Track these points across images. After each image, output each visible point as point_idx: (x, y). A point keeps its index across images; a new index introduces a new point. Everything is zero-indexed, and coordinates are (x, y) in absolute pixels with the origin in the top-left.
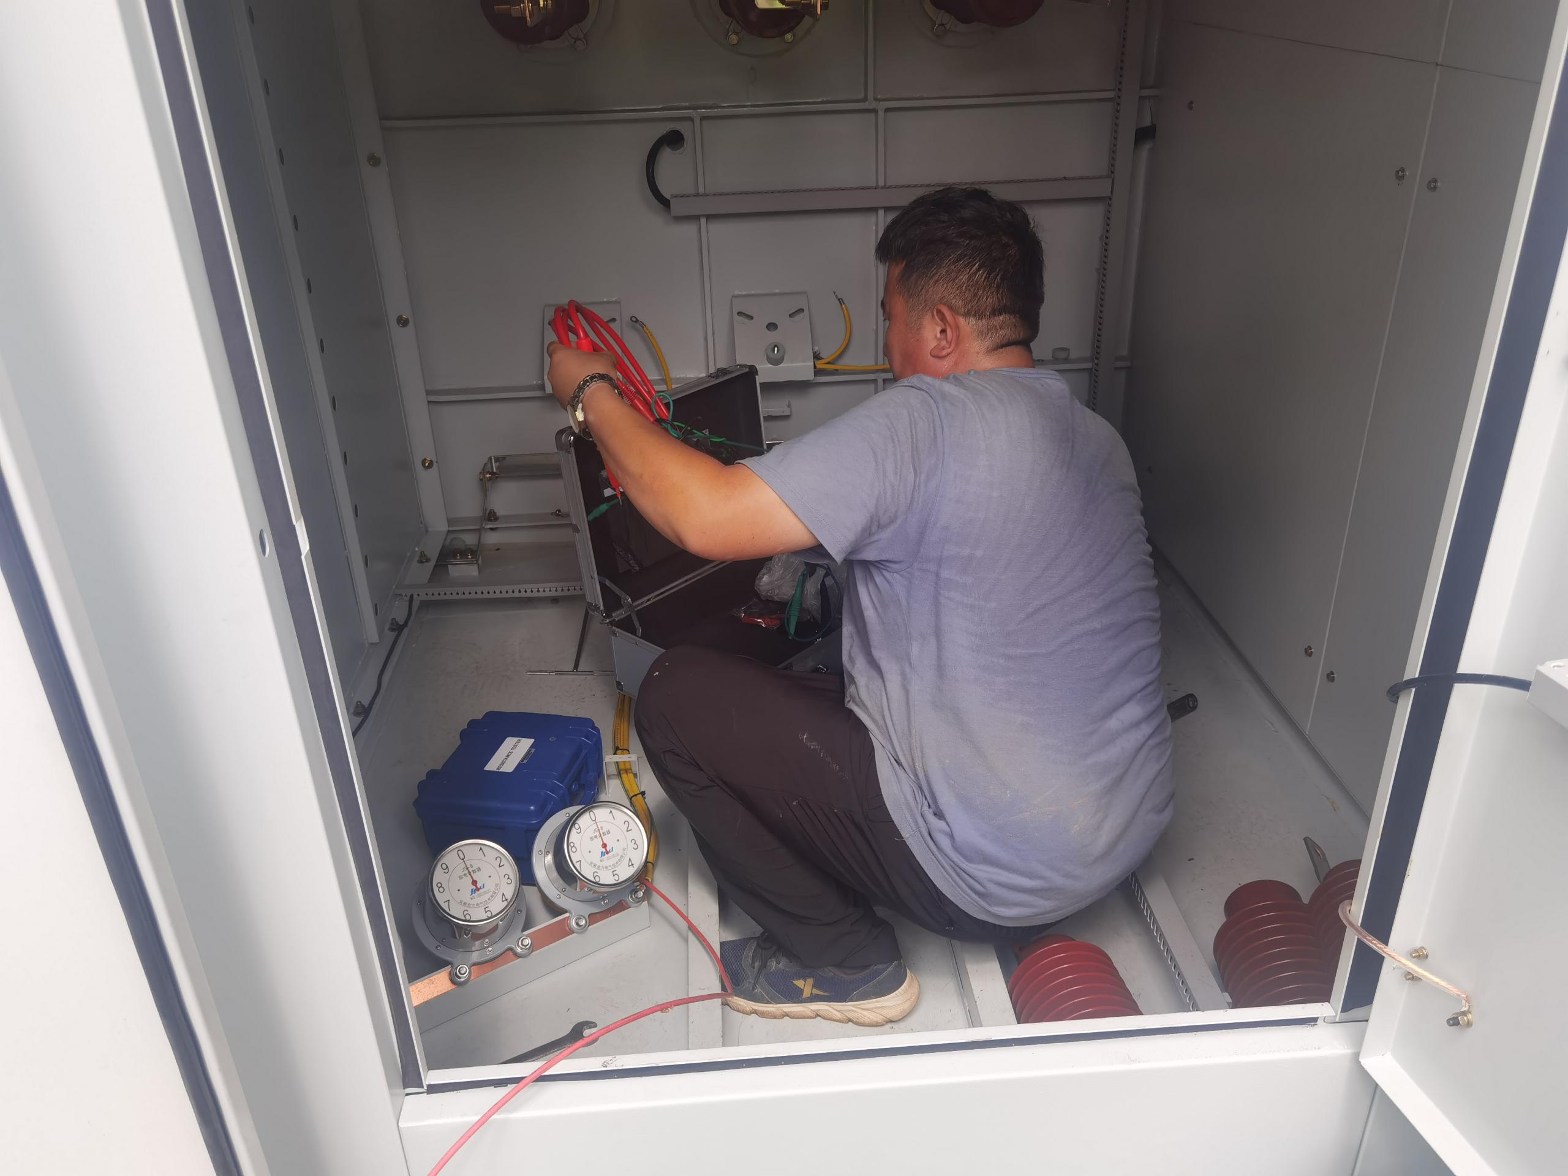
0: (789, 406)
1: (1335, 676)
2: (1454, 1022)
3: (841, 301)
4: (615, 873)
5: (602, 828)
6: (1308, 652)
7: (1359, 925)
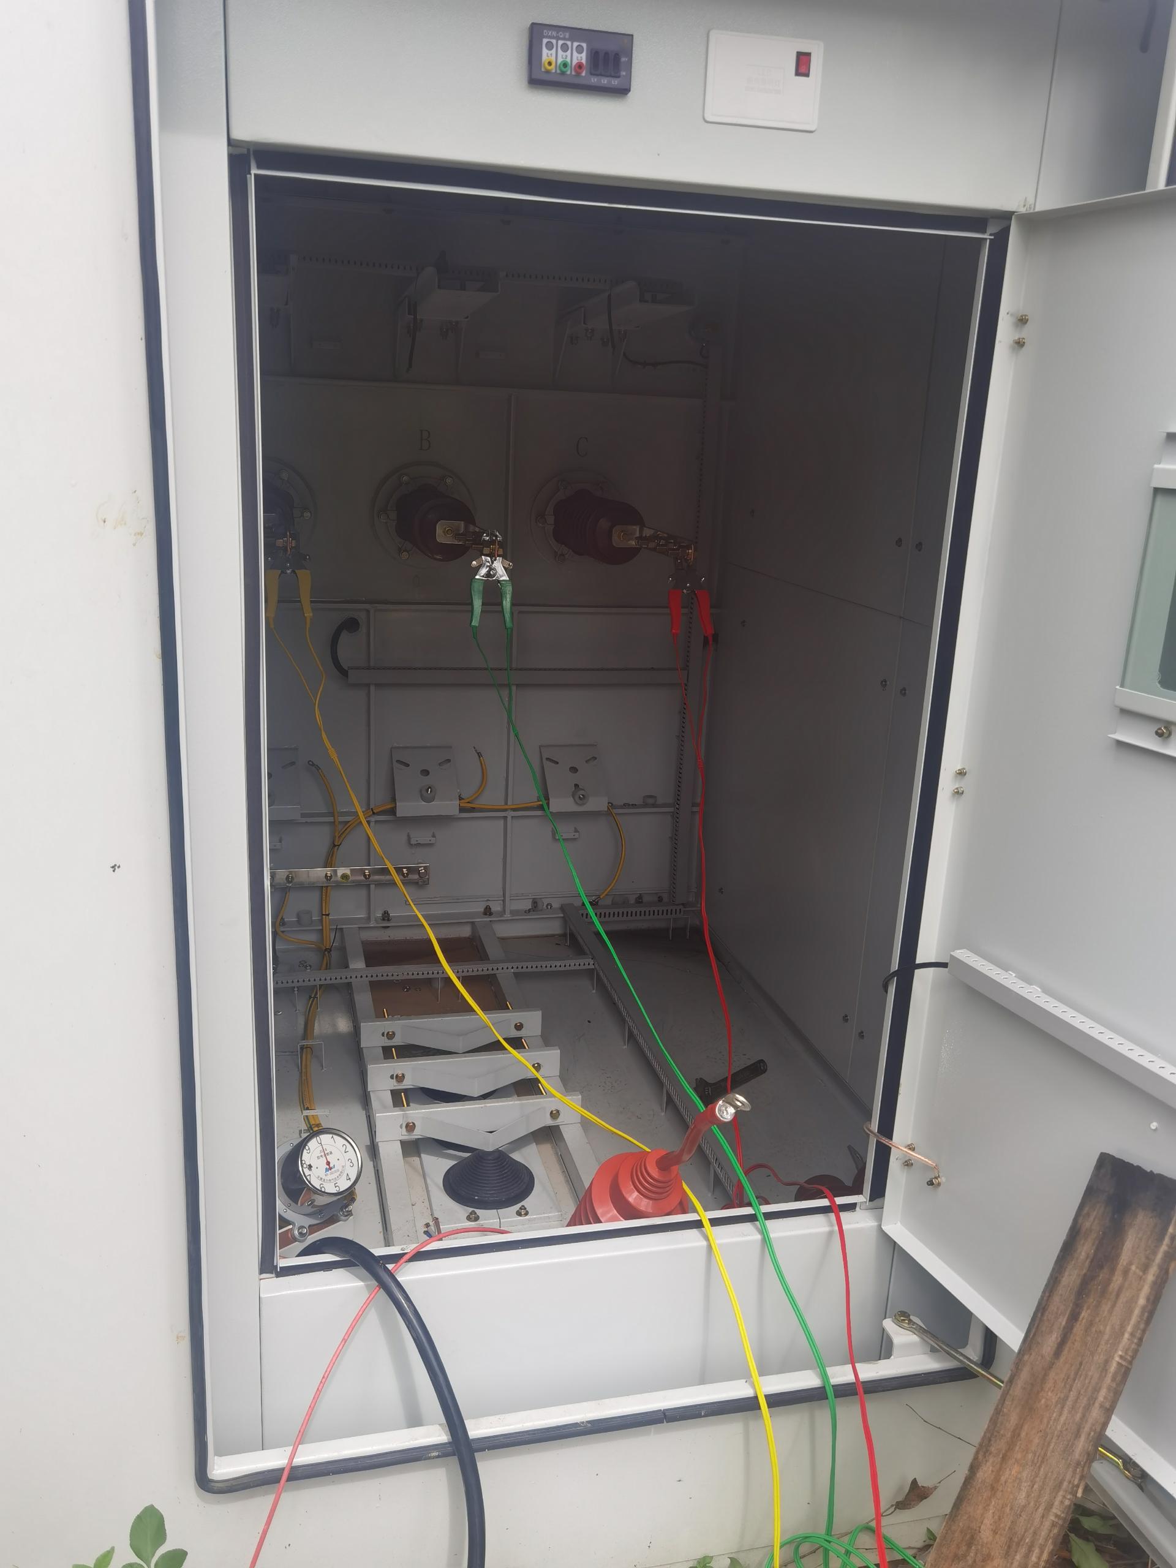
0: (434, 836)
1: (864, 1034)
2: (930, 1183)
3: (479, 755)
4: (336, 1185)
5: (326, 1150)
6: (845, 1019)
7: (876, 1131)
